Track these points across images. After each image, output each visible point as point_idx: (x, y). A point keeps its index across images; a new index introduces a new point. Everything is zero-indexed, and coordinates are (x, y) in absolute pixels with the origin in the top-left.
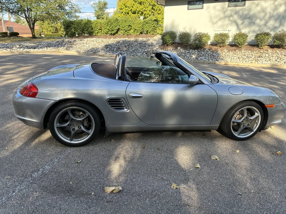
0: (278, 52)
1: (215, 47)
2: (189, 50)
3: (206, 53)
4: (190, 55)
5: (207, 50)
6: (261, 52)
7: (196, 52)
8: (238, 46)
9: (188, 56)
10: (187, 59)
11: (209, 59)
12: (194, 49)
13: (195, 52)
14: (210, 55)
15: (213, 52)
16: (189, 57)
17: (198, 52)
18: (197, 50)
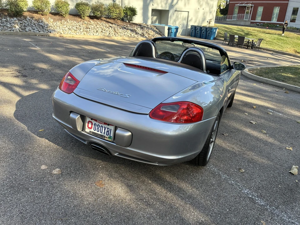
0: (99, 23)
1: (37, 15)
2: (5, 18)
3: (30, 22)
4: (10, 24)
5: (30, 19)
6: (85, 23)
7: (17, 21)
8: (62, 15)
9: (9, 26)
10: (10, 30)
11: (39, 31)
12: (11, 16)
13: (15, 20)
14: (37, 25)
15: (37, 20)
16: (10, 28)
17: (19, 20)
18: (17, 18)
